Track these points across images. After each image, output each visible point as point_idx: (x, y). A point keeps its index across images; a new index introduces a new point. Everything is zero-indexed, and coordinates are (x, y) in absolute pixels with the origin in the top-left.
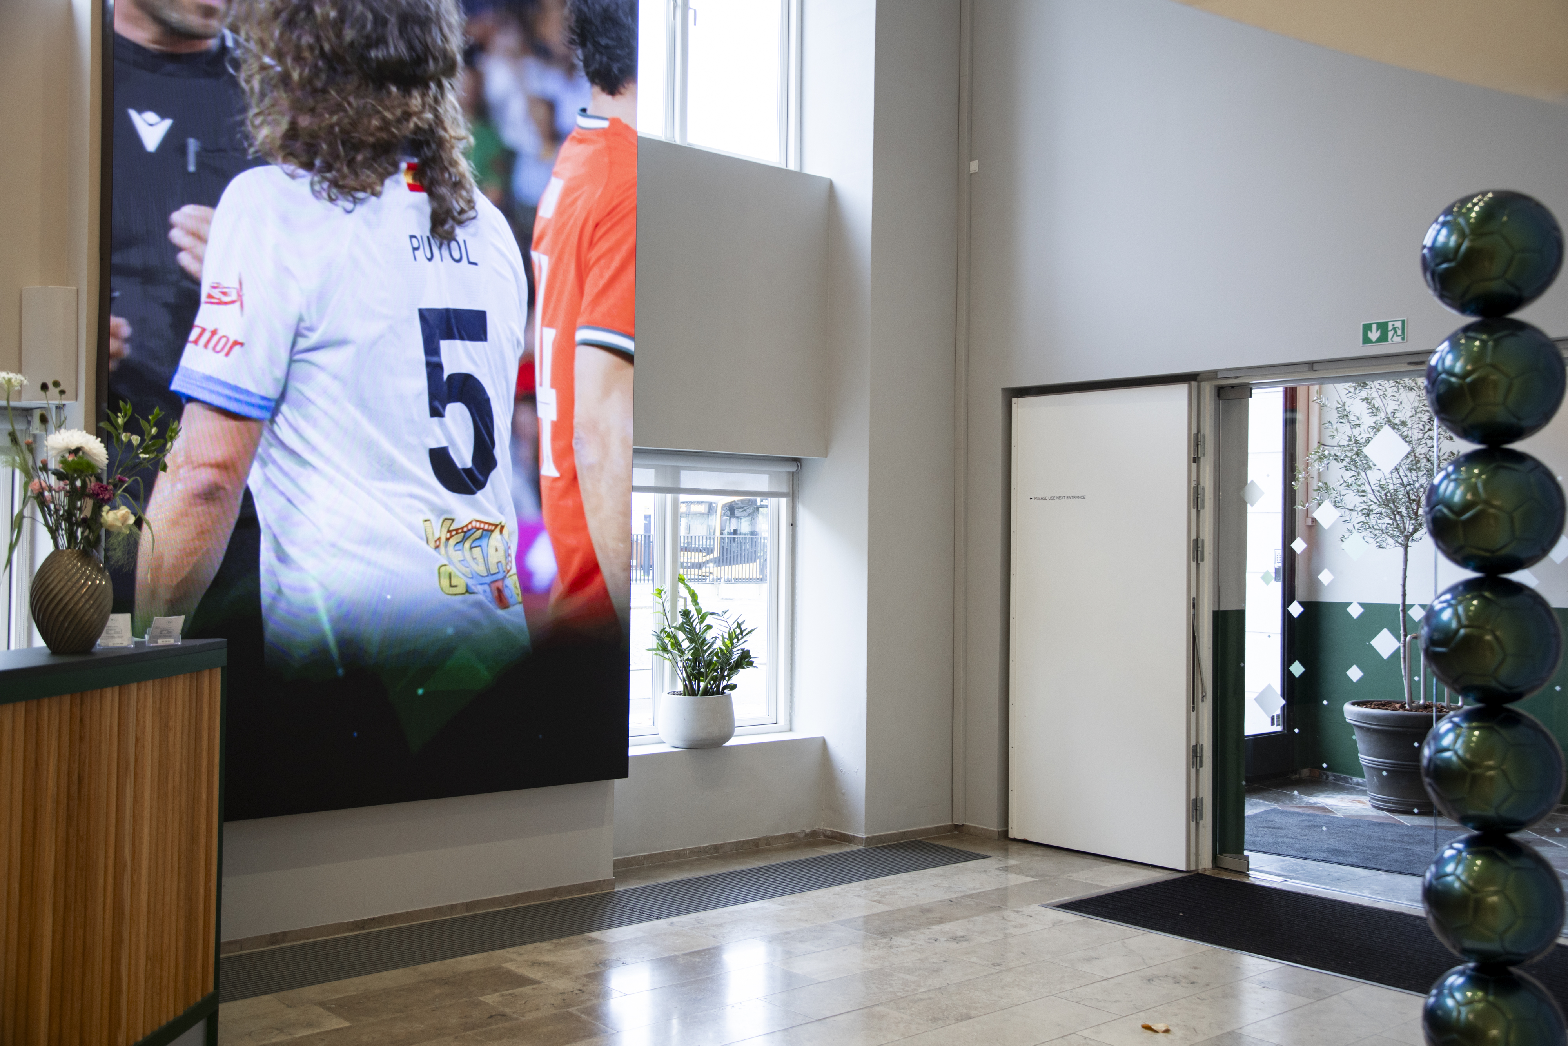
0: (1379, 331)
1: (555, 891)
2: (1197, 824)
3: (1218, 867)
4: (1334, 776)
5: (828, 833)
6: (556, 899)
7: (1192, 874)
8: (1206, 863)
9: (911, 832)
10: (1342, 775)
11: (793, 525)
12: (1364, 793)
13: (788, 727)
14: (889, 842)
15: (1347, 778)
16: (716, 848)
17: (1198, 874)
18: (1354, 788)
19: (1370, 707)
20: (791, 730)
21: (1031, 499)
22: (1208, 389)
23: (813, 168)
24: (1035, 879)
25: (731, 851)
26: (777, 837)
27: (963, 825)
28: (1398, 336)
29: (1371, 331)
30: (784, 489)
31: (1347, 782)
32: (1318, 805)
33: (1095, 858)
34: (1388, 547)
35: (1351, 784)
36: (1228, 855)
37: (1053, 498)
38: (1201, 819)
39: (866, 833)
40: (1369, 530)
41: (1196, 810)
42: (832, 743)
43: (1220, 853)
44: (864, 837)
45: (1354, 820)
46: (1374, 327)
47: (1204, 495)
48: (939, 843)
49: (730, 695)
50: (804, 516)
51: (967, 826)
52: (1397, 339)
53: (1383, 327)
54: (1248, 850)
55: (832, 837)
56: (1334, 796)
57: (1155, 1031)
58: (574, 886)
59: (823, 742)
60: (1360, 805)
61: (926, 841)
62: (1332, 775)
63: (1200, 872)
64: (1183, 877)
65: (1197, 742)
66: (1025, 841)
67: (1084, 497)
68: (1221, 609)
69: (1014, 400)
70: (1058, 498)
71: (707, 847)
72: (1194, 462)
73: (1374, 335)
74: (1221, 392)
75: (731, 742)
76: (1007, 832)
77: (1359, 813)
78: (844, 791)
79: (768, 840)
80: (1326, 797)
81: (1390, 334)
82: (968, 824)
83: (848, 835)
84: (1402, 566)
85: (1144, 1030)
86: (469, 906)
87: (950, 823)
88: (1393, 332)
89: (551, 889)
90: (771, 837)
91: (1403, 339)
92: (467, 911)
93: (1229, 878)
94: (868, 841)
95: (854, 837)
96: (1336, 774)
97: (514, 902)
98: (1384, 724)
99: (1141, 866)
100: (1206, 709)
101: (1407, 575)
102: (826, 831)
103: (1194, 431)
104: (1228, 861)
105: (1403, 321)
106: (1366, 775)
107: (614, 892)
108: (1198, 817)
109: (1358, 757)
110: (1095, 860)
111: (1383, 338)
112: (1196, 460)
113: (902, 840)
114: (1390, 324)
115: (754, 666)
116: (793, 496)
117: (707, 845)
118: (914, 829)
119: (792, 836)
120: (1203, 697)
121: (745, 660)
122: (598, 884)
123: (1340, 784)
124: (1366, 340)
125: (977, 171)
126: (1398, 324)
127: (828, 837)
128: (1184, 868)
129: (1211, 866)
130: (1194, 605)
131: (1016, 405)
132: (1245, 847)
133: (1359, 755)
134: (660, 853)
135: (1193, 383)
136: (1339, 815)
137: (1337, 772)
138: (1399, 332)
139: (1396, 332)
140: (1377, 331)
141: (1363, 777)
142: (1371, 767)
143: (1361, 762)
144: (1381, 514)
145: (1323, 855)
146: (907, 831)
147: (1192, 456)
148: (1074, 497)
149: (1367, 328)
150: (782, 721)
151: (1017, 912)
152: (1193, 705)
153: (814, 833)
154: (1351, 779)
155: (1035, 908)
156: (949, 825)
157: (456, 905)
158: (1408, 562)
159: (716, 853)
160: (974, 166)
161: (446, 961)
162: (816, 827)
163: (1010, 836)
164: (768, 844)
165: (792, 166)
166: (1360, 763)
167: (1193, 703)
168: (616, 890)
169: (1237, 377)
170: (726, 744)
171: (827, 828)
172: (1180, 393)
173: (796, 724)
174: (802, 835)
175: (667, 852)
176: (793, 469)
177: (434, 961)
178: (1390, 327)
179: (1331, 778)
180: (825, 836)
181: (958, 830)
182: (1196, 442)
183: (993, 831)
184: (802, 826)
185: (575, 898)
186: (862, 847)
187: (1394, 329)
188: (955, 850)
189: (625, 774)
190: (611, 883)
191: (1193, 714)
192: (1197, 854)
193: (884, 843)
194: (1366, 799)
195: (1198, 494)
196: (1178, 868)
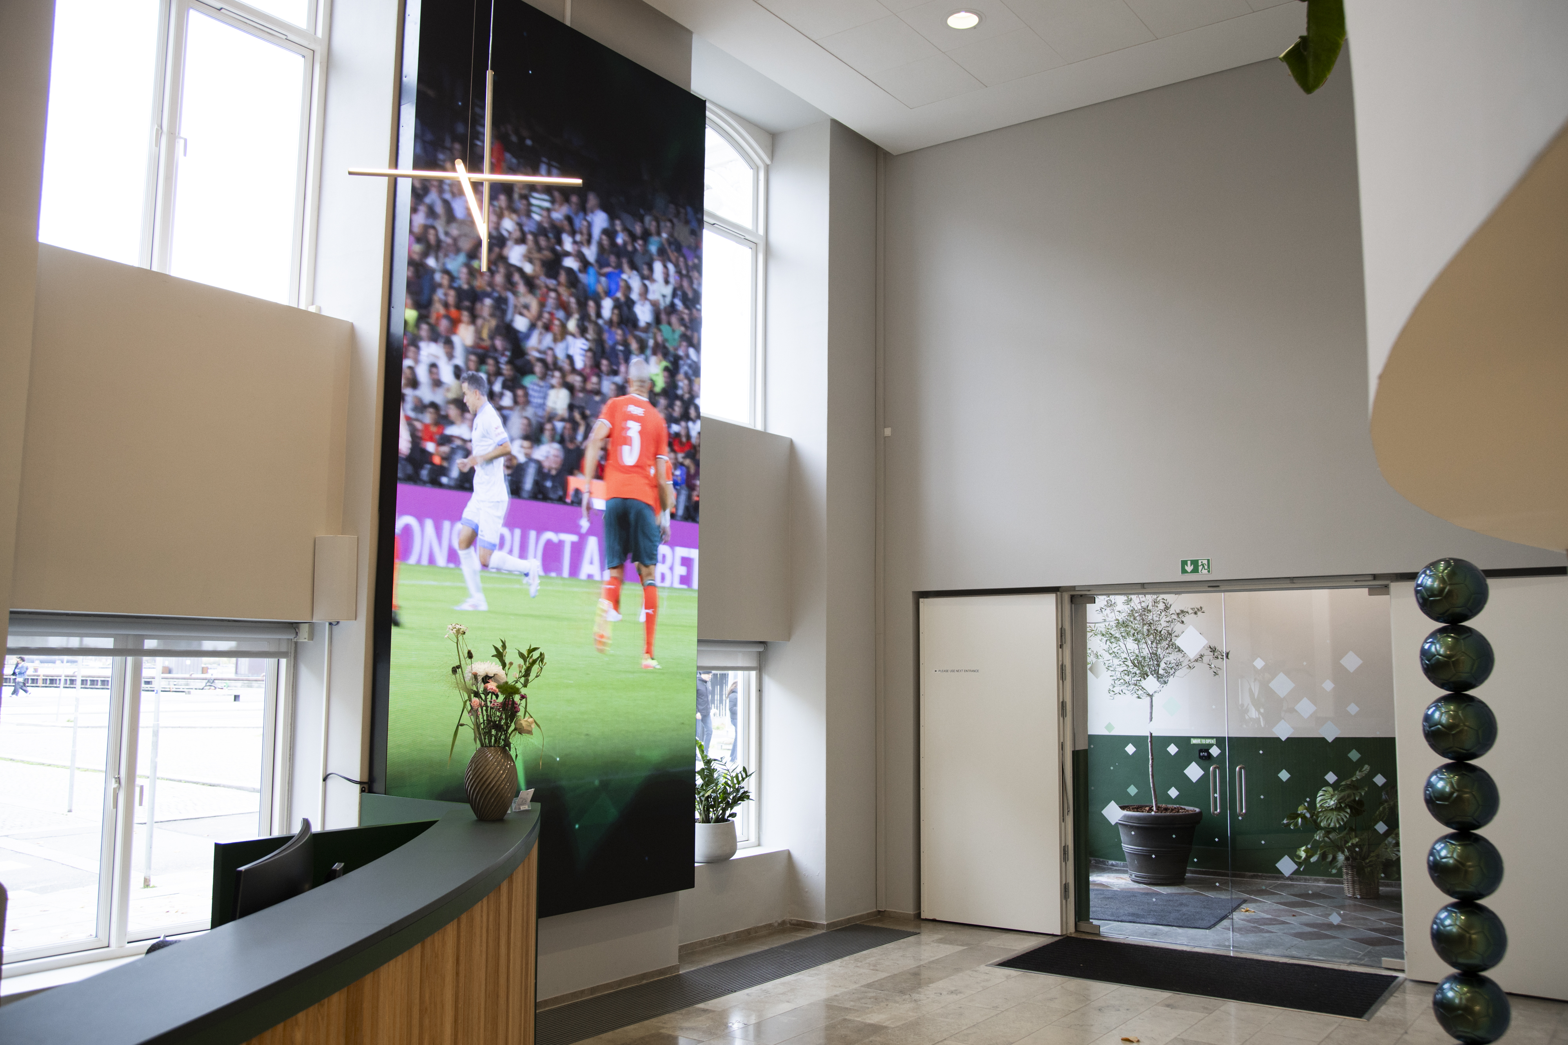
0: (1192, 565)
1: (644, 976)
2: (1066, 901)
3: (1078, 931)
4: (1095, 860)
5: (793, 922)
6: (644, 982)
7: (1064, 937)
8: (1071, 929)
9: (853, 918)
10: (1101, 860)
11: (760, 690)
12: (1125, 872)
13: (757, 843)
14: (840, 926)
15: (1105, 861)
16: (724, 937)
17: (1068, 936)
18: (1111, 868)
19: (1130, 810)
20: (759, 845)
21: (936, 671)
22: (1066, 597)
23: (775, 429)
24: (965, 948)
25: (734, 939)
26: (761, 927)
27: (885, 910)
28: (1205, 569)
29: (1187, 566)
30: (754, 664)
31: (1105, 864)
32: (1097, 882)
33: (992, 930)
34: (1144, 697)
35: (1108, 865)
36: (1083, 922)
37: (953, 671)
38: (1068, 898)
39: (826, 921)
40: (1126, 685)
41: (1066, 891)
42: (796, 854)
43: (1078, 921)
44: (826, 923)
45: (1129, 892)
46: (1189, 563)
47: (1065, 670)
48: (875, 925)
49: (733, 822)
50: (769, 684)
51: (887, 911)
52: (1206, 571)
53: (1195, 563)
54: (1092, 919)
55: (798, 925)
56: (1102, 875)
57: (1132, 1042)
58: (655, 971)
59: (788, 855)
60: (1123, 881)
61: (865, 924)
62: (1094, 860)
63: (1068, 935)
64: (1060, 940)
65: (1065, 844)
66: (934, 920)
67: (978, 670)
68: (1076, 749)
69: (921, 600)
70: (958, 671)
71: (719, 937)
72: (1060, 648)
73: (1189, 568)
74: (1073, 598)
75: (736, 856)
76: (919, 914)
77: (1127, 887)
78: (806, 890)
79: (756, 929)
80: (1098, 876)
81: (1200, 568)
82: (889, 910)
83: (811, 923)
84: (1149, 711)
85: (1124, 1042)
86: (593, 990)
87: (875, 910)
88: (1202, 566)
89: (642, 974)
90: (758, 927)
91: (1209, 571)
92: (591, 995)
93: (1090, 938)
94: (829, 926)
95: (816, 924)
96: (1097, 859)
97: (620, 986)
98: (1142, 822)
99: (1028, 934)
100: (1070, 819)
101: (1153, 716)
102: (792, 920)
103: (1060, 626)
104: (1083, 926)
105: (1208, 560)
106: (1127, 859)
107: (680, 975)
108: (1067, 897)
109: (1121, 846)
110: (991, 931)
111: (1195, 570)
112: (1061, 646)
113: (848, 924)
114: (1200, 562)
115: (751, 799)
116: (760, 669)
117: (719, 935)
118: (855, 915)
119: (770, 925)
120: (1068, 811)
121: (745, 796)
122: (669, 969)
123: (1099, 866)
124: (1184, 571)
125: (890, 435)
126: (1205, 562)
127: (793, 924)
128: (1059, 933)
129: (1074, 931)
130: (1062, 747)
131: (923, 603)
132: (1091, 917)
133: (1122, 844)
134: (691, 943)
135: (1058, 593)
136: (1115, 889)
137: (1096, 857)
138: (1206, 567)
139: (1203, 567)
140: (1191, 566)
141: (1125, 860)
142: (1133, 853)
143: (1124, 849)
144: (1136, 673)
145: (1130, 918)
146: (850, 918)
147: (1059, 644)
148: (970, 671)
149: (1184, 563)
150: (753, 839)
151: (976, 971)
152: (1063, 819)
153: (783, 923)
154: (1108, 862)
155: (983, 968)
156: (874, 912)
157: (584, 990)
158: (1153, 707)
159: (725, 941)
160: (888, 432)
161: (617, 1031)
162: (785, 918)
163: (922, 917)
164: (756, 932)
165: (759, 427)
166: (1124, 851)
167: (1063, 817)
168: (680, 973)
169: (1089, 591)
170: (733, 858)
171: (792, 918)
172: (1050, 600)
173: (764, 840)
174: (776, 924)
175: (694, 942)
176: (761, 649)
177: (606, 1031)
178: (1200, 564)
179: (1093, 862)
180: (791, 924)
181: (880, 915)
182: (1061, 633)
183: (910, 914)
184: (775, 918)
185: (656, 981)
186: (824, 931)
187: (1203, 565)
188: (889, 929)
189: (692, 885)
190: (676, 968)
191: (1063, 824)
192: (1067, 923)
193: (837, 927)
194: (1126, 876)
195: (1063, 670)
196: (1054, 934)
